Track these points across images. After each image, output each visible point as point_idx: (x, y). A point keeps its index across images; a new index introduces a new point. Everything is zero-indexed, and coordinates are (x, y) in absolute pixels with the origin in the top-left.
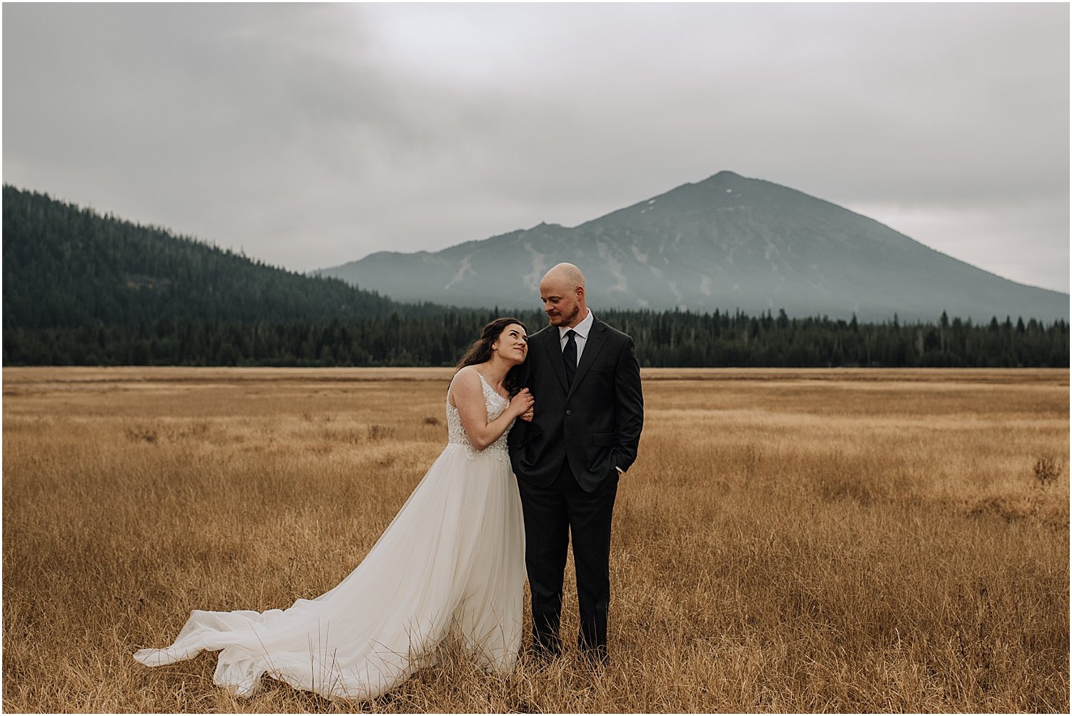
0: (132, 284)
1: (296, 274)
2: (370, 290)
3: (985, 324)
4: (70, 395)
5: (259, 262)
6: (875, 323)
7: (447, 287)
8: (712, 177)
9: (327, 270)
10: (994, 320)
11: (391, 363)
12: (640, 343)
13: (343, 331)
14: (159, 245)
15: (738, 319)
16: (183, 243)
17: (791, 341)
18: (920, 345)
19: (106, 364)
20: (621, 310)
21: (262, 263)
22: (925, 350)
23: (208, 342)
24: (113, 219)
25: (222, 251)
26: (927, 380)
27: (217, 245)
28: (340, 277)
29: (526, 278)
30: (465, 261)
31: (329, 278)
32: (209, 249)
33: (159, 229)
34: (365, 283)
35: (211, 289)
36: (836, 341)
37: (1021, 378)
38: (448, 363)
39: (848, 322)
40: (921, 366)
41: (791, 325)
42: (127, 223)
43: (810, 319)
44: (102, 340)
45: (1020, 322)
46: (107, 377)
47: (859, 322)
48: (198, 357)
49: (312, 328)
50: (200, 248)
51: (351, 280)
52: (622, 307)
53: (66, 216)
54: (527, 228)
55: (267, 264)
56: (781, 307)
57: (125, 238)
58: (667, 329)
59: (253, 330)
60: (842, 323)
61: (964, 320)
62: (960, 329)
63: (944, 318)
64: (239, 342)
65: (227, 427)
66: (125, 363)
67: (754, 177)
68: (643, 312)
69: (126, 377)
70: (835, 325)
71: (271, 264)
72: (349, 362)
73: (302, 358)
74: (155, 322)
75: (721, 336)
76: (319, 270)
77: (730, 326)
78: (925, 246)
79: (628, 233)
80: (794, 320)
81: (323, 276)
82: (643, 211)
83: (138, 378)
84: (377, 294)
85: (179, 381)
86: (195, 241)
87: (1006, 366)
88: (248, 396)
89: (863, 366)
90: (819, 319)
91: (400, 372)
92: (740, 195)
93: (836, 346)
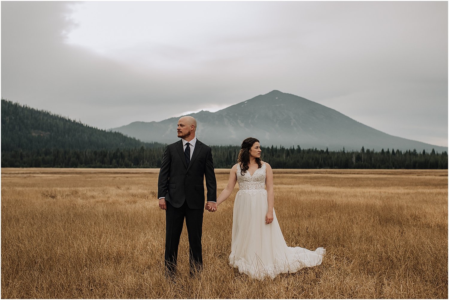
0: (34, 134)
1: (102, 130)
2: (132, 137)
3: (379, 152)
4: (11, 178)
5: (87, 125)
6: (335, 151)
7: (163, 136)
8: (270, 92)
9: (115, 129)
10: (383, 150)
11: (141, 167)
13: (121, 153)
14: (45, 118)
15: (281, 149)
16: (56, 118)
17: (302, 158)
18: (354, 159)
19: (23, 167)
20: (234, 146)
21: (88, 126)
22: (356, 162)
23: (66, 158)
24: (26, 107)
25: (72, 121)
26: (362, 174)
27: (69, 118)
28: (120, 132)
30: (171, 125)
31: (116, 132)
32: (66, 120)
33: (46, 112)
34: (130, 134)
35: (67, 136)
36: (321, 158)
37: (399, 173)
39: (325, 151)
40: (354, 168)
41: (302, 152)
42: (33, 109)
43: (310, 149)
44: (22, 157)
45: (393, 151)
46: (25, 172)
47: (329, 151)
48: (61, 164)
49: (108, 152)
50: (63, 119)
51: (124, 133)
53: (7, 106)
54: (196, 113)
55: (90, 126)
56: (298, 145)
57: (32, 115)
59: (84, 153)
60: (322, 151)
61: (371, 150)
62: (369, 154)
63: (363, 149)
64: (78, 157)
65: (87, 192)
66: (31, 166)
67: (287, 93)
69: (32, 172)
70: (320, 152)
71: (92, 126)
72: (123, 166)
73: (104, 164)
74: (44, 150)
75: (274, 156)
76: (111, 128)
77: (278, 152)
78: (354, 120)
79: (236, 114)
80: (303, 150)
81: (113, 131)
82: (242, 106)
83: (37, 172)
84: (135, 138)
85: (55, 173)
86: (61, 117)
87: (388, 168)
88: (87, 179)
89: (332, 168)
90: (313, 150)
91: (146, 170)
92: (281, 100)
93: (320, 160)
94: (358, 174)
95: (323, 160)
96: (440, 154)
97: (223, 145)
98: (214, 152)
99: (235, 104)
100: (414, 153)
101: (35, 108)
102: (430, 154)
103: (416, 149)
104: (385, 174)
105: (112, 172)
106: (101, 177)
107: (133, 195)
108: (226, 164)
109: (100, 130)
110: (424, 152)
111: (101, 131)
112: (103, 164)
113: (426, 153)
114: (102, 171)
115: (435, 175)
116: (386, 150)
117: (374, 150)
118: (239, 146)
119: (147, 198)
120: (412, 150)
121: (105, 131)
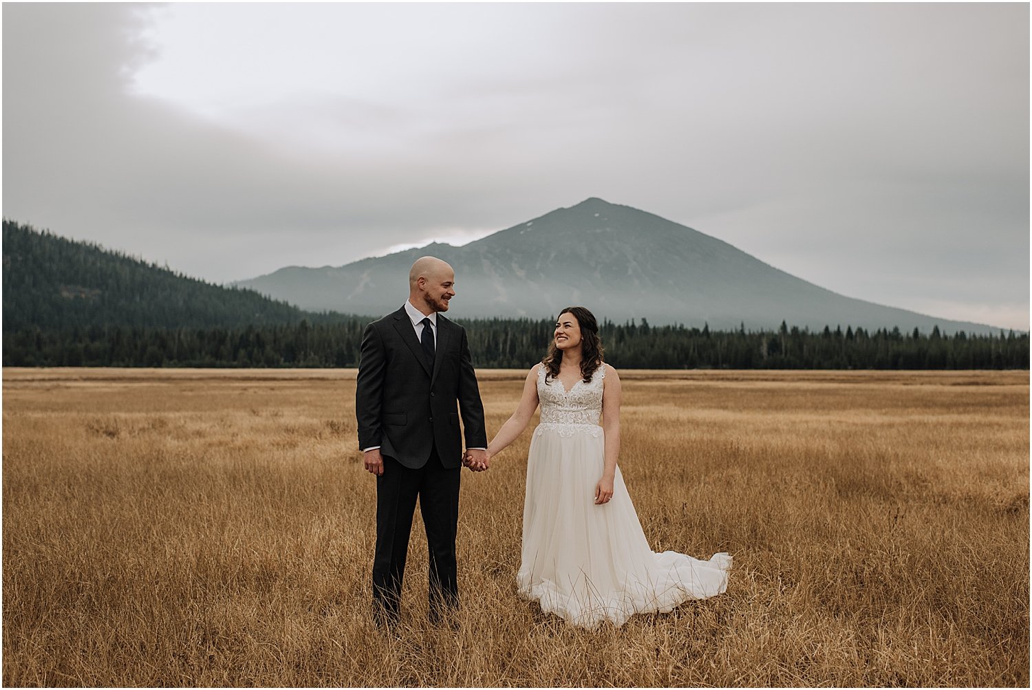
0: (67, 294)
1: (215, 285)
2: (281, 300)
3: (817, 333)
4: (17, 392)
5: (181, 275)
6: (724, 331)
7: (349, 298)
8: (581, 203)
9: (242, 282)
10: (827, 329)
11: (300, 365)
12: (521, 347)
13: (258, 336)
14: (91, 259)
15: (605, 327)
16: (113, 258)
17: (652, 346)
18: (764, 349)
19: (43, 365)
20: (503, 319)
21: (184, 275)
22: (769, 354)
23: (136, 346)
24: (49, 235)
25: (148, 265)
26: (782, 380)
27: (143, 260)
28: (254, 289)
30: (366, 275)
31: (245, 289)
32: (136, 263)
33: (91, 244)
34: (276, 294)
35: (138, 299)
36: (692, 347)
37: (863, 378)
38: (351, 365)
39: (701, 330)
40: (766, 368)
41: (652, 332)
42: (62, 238)
43: (669, 327)
44: (39, 343)
45: (849, 330)
46: (47, 377)
47: (710, 330)
48: (127, 360)
49: (229, 333)
50: (128, 262)
51: (264, 291)
52: (504, 316)
54: (419, 247)
55: (188, 277)
56: (643, 317)
57: (60, 253)
58: (545, 336)
59: (176, 336)
60: (696, 331)
61: (801, 328)
62: (798, 336)
63: (784, 326)
64: (163, 345)
65: (185, 422)
66: (60, 364)
67: (618, 203)
68: (523, 320)
69: (63, 377)
70: (690, 332)
71: (193, 277)
72: (263, 363)
73: (221, 360)
74: (88, 328)
76: (235, 281)
78: (766, 264)
79: (508, 251)
80: (654, 328)
81: (240, 287)
82: (522, 232)
83: (75, 377)
84: (287, 303)
85: (114, 379)
86: (124, 255)
87: (838, 368)
88: (185, 393)
89: (716, 368)
90: (676, 328)
91: (312, 373)
92: (606, 219)
93: (691, 351)
94: (774, 380)
95: (696, 351)
96: (950, 337)
97: (480, 319)
99: (506, 228)
100: (895, 336)
101: (68, 237)
102: (928, 337)
103: (899, 328)
104: (832, 380)
105: (239, 376)
106: (214, 388)
107: (289, 430)
108: (487, 359)
109: (212, 284)
110: (916, 332)
111: (212, 287)
112: (217, 360)
113: (919, 336)
114: (218, 376)
115: (942, 384)
116: (833, 329)
117: (809, 327)
118: (514, 321)
119: (320, 437)
120: (890, 329)
121: (222, 287)
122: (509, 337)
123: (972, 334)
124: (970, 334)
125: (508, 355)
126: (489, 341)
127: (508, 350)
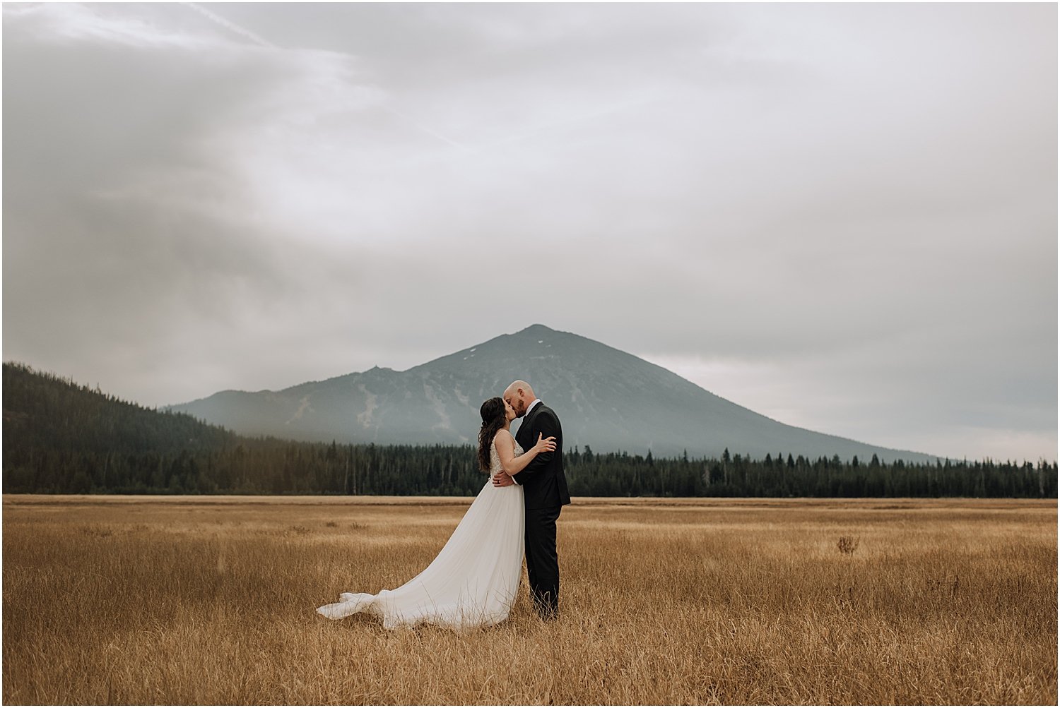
1: (148, 409)
2: (216, 424)
3: (760, 460)
5: (113, 398)
6: (667, 459)
7: (288, 422)
8: (526, 329)
9: (176, 406)
10: (768, 456)
11: (235, 492)
12: (463, 474)
13: (192, 462)
14: (18, 381)
16: (42, 380)
17: (595, 474)
18: (707, 477)
20: (446, 446)
21: (116, 399)
22: (711, 482)
23: (63, 473)
25: (79, 387)
26: (717, 506)
27: (74, 382)
28: (189, 413)
29: (360, 416)
30: (305, 399)
31: (179, 413)
32: (66, 385)
33: (19, 366)
34: (212, 419)
35: (67, 423)
36: (635, 475)
39: (645, 457)
40: (708, 496)
41: (595, 460)
43: (612, 454)
45: (790, 457)
47: (653, 458)
48: (53, 486)
49: (162, 459)
50: (58, 385)
51: (199, 416)
52: (447, 444)
54: (361, 372)
55: (121, 400)
56: (586, 444)
59: (106, 461)
60: (639, 459)
61: (743, 456)
62: (740, 464)
63: (726, 454)
64: (92, 471)
67: (562, 330)
68: (465, 447)
70: (633, 460)
71: (125, 401)
72: (196, 490)
73: (152, 486)
74: (12, 452)
76: (170, 406)
78: (708, 392)
79: (451, 377)
80: (598, 455)
81: (174, 412)
82: (465, 358)
84: (223, 427)
86: (54, 378)
87: (780, 497)
89: (659, 496)
90: (619, 455)
91: (248, 499)
92: (550, 346)
93: (634, 478)
95: (641, 479)
96: (889, 465)
97: (422, 445)
98: (401, 460)
99: (450, 354)
100: (835, 463)
102: (867, 465)
103: (839, 456)
108: (428, 486)
109: (145, 408)
110: (855, 459)
111: (145, 411)
112: (148, 486)
113: (859, 464)
116: (774, 457)
117: (751, 456)
118: (456, 448)
120: (830, 457)
121: (156, 410)
122: (451, 463)
123: (910, 463)
124: (908, 462)
125: (449, 482)
126: (430, 468)
127: (450, 478)
